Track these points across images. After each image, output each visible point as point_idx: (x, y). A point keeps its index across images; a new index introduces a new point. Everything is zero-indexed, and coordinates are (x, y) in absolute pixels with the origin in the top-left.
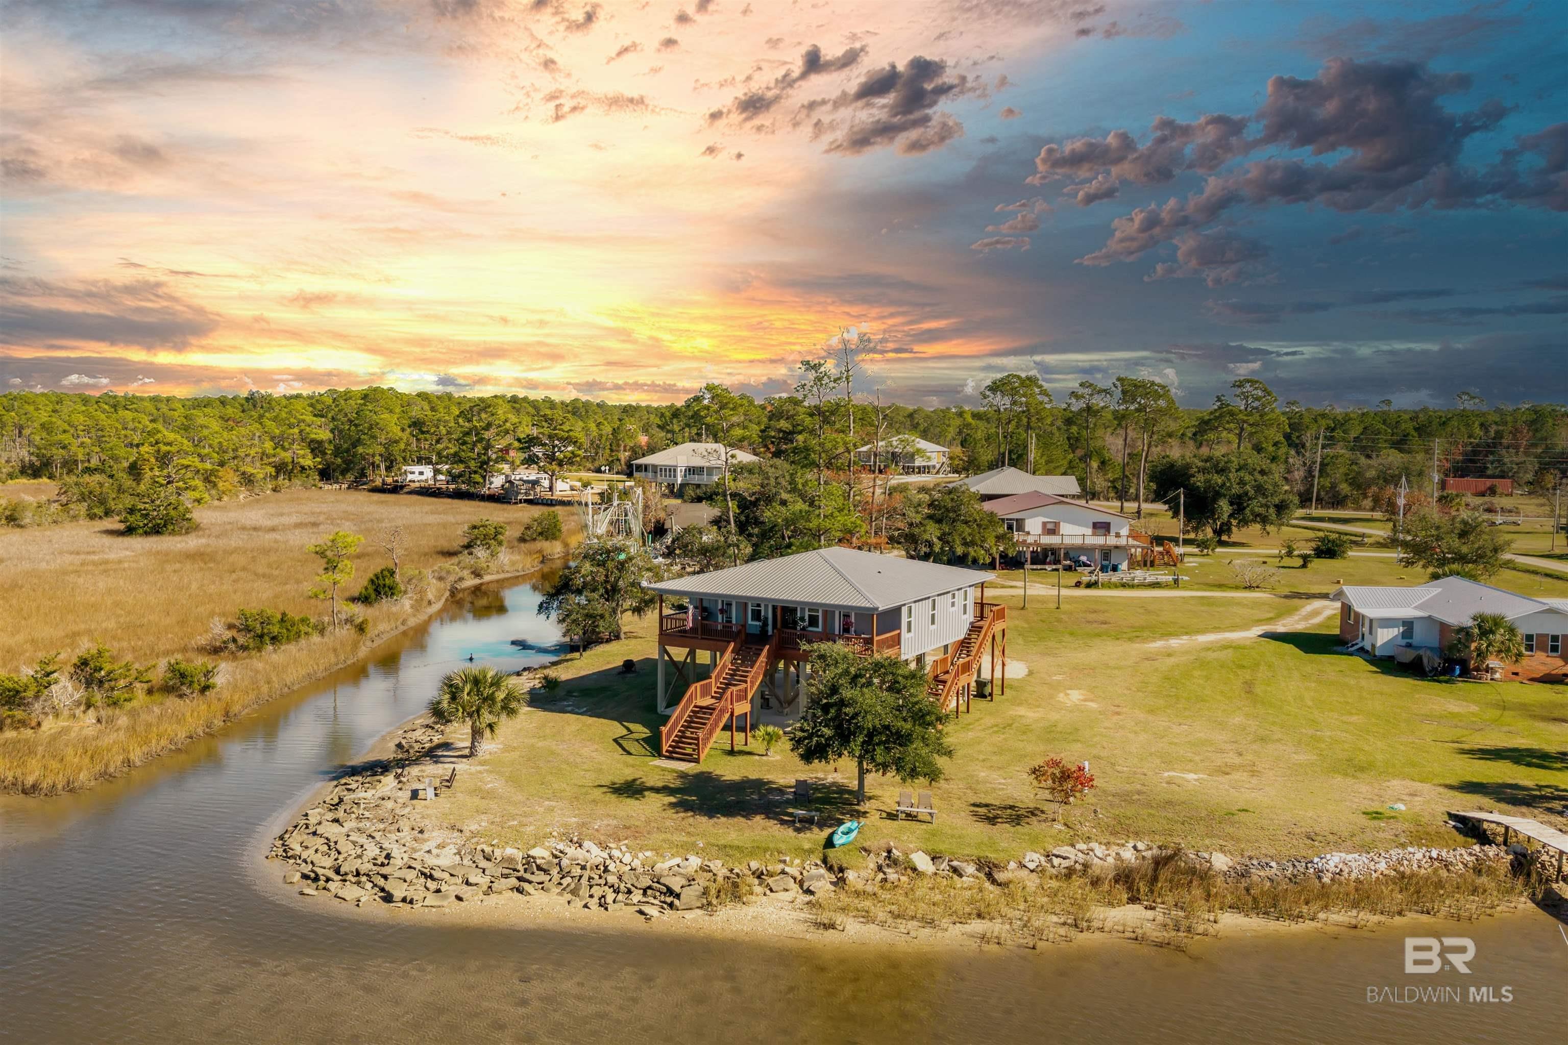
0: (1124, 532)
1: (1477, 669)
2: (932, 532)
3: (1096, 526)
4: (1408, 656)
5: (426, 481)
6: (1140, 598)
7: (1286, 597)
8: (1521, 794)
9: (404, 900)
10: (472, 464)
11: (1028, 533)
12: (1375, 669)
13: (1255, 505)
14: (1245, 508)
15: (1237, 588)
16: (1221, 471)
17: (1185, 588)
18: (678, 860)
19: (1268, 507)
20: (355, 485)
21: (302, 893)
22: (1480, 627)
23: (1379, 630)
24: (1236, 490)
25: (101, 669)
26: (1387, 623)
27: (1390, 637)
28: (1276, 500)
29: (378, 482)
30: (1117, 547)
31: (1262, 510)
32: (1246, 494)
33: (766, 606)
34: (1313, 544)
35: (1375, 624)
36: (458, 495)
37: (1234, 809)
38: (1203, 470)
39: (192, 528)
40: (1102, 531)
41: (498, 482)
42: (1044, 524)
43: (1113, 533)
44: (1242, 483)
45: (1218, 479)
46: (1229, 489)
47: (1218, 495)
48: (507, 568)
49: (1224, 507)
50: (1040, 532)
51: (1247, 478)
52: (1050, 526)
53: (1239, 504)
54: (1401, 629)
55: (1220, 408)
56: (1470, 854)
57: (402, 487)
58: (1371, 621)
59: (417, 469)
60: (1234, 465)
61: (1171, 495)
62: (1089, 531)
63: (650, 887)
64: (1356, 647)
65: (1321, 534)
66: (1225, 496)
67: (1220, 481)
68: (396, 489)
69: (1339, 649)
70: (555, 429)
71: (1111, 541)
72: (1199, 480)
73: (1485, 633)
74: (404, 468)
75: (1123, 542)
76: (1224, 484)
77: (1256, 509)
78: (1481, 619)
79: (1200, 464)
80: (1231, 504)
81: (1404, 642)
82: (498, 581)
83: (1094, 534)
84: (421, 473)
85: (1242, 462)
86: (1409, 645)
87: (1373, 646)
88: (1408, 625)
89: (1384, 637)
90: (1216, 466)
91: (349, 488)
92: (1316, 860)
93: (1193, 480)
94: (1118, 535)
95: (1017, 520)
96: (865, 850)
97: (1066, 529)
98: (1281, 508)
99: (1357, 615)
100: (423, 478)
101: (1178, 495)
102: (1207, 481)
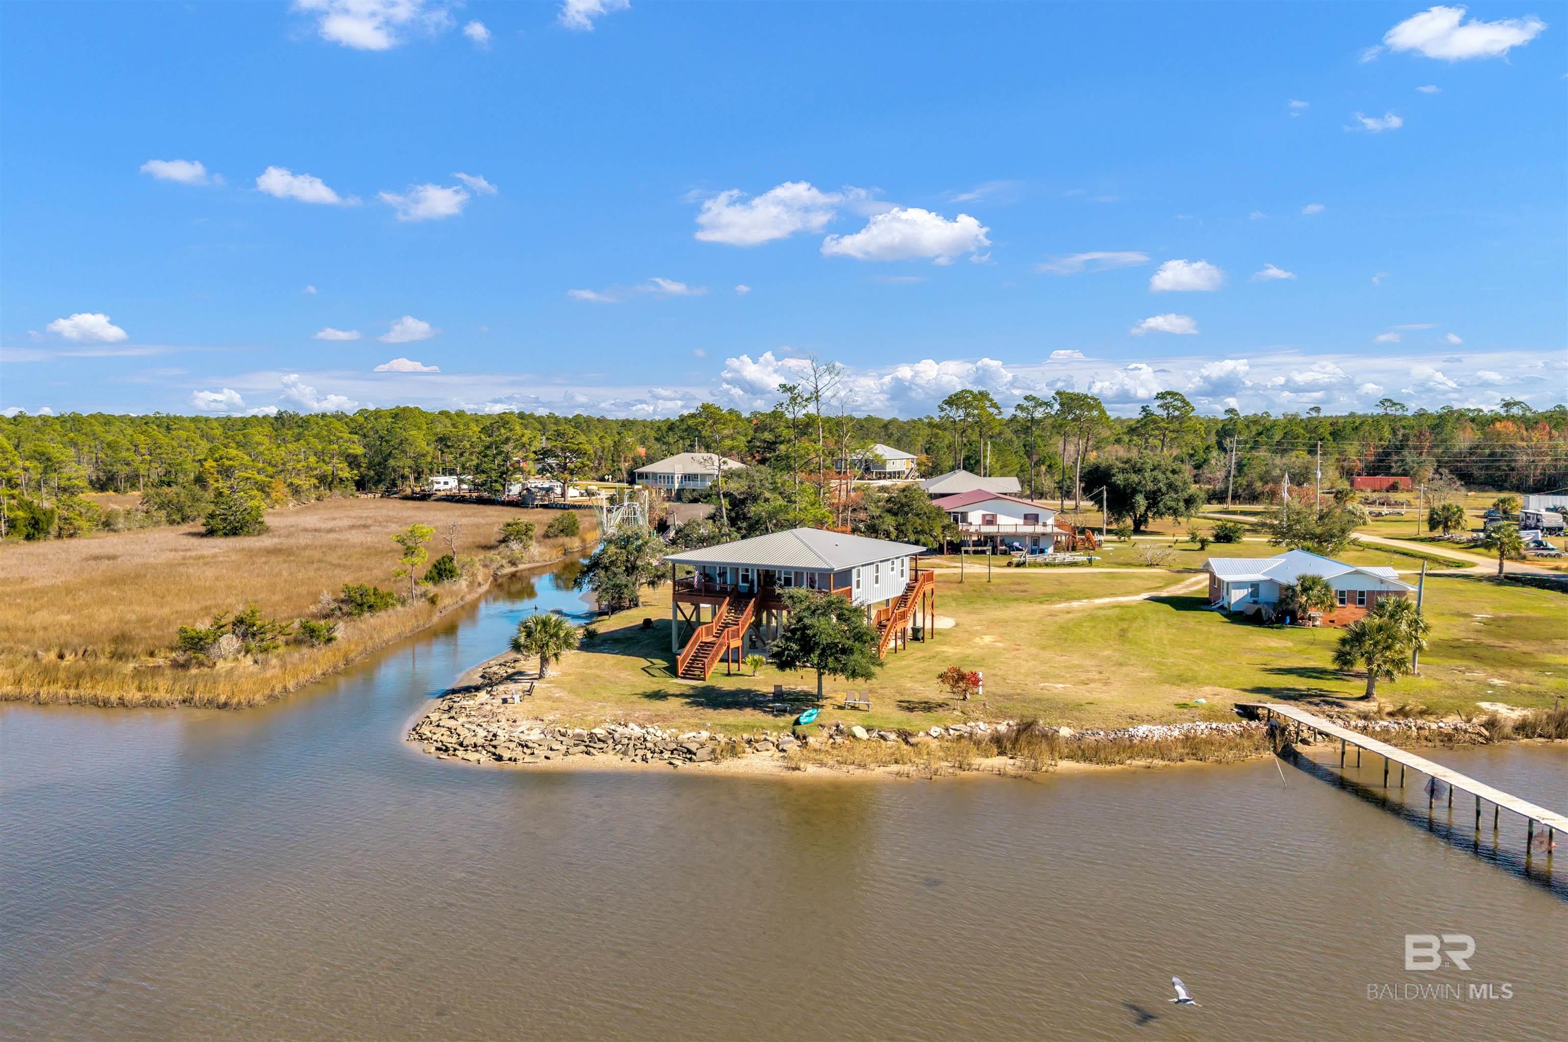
0: (1050, 521)
1: (1302, 618)
2: (889, 522)
3: (1026, 517)
4: (1253, 610)
5: (451, 490)
6: (1058, 574)
7: (1178, 572)
8: (1292, 693)
9: (510, 759)
10: (494, 475)
11: (971, 524)
12: (1226, 620)
13: (1168, 500)
14: (1159, 502)
15: (1140, 566)
16: (1138, 471)
17: (1097, 566)
18: (694, 734)
19: (1178, 502)
20: (388, 493)
21: (439, 758)
22: (1302, 585)
23: (1233, 591)
24: (1150, 486)
25: (254, 625)
26: (1239, 585)
27: (1242, 596)
28: (1186, 495)
29: (408, 491)
30: (1044, 534)
31: (1173, 504)
32: (1159, 490)
33: (753, 570)
34: (1215, 532)
35: (1230, 586)
36: (480, 501)
37: (1083, 702)
38: (1123, 471)
39: (264, 530)
40: (1033, 522)
41: (515, 490)
42: (984, 516)
43: (1040, 523)
44: (1155, 480)
45: (1135, 478)
46: (1145, 486)
47: (1135, 492)
48: (537, 558)
49: (1141, 501)
50: (980, 522)
51: (1161, 476)
52: (988, 518)
53: (1153, 498)
54: (1250, 590)
55: (1145, 417)
56: (1240, 726)
57: (430, 496)
58: (1228, 583)
59: (442, 479)
60: (1149, 466)
61: (1096, 491)
62: (1021, 521)
63: (676, 749)
64: (1218, 606)
65: (1219, 523)
66: (1141, 492)
67: (1136, 480)
68: (424, 497)
69: (1205, 607)
70: (566, 442)
71: (1039, 529)
72: (1119, 479)
73: (1306, 590)
74: (431, 478)
75: (1048, 530)
76: (1140, 482)
77: (1169, 503)
78: (1303, 580)
79: (1121, 465)
80: (1147, 498)
81: (1251, 600)
82: (529, 569)
83: (1025, 524)
84: (446, 483)
85: (1156, 463)
86: (1255, 602)
87: (1229, 604)
88: (1255, 586)
89: (1236, 596)
90: (1133, 467)
91: (382, 497)
92: (1131, 729)
93: (1114, 479)
94: (1045, 525)
95: (962, 513)
96: (821, 726)
97: (1002, 519)
98: (1190, 503)
99: (1219, 580)
100: (448, 487)
101: (1101, 492)
102: (1126, 480)
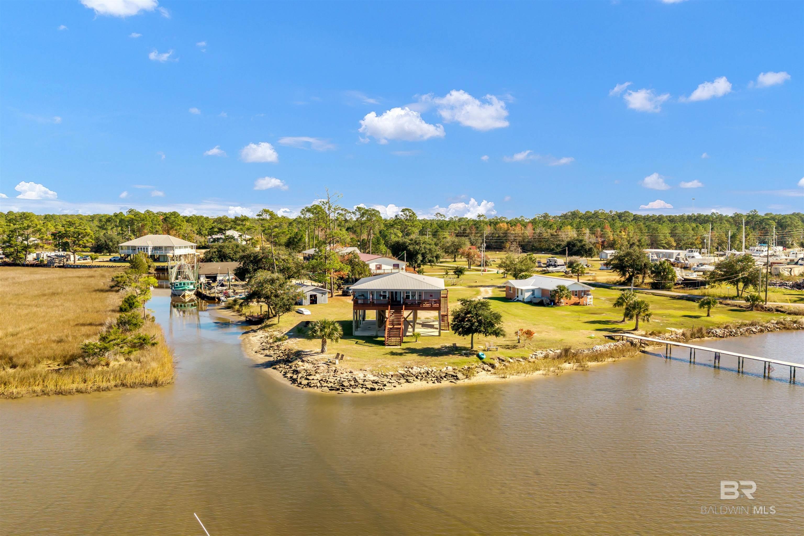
1: (558, 303)
3: (394, 265)
4: (537, 301)
13: (429, 257)
14: (425, 258)
16: (418, 244)
19: (433, 257)
22: (560, 290)
23: (524, 293)
24: (423, 251)
26: (528, 291)
27: (529, 295)
31: (431, 259)
32: (426, 252)
34: (454, 271)
38: (411, 244)
40: (396, 267)
42: (376, 265)
43: (400, 268)
44: (425, 248)
45: (417, 247)
46: (421, 251)
47: (417, 253)
49: (420, 257)
51: (426, 246)
52: (378, 266)
53: (423, 255)
54: (531, 292)
55: (397, 219)
58: (522, 290)
60: (422, 242)
61: (401, 254)
62: (392, 267)
64: (518, 299)
66: (420, 253)
69: (511, 301)
72: (411, 248)
73: (561, 291)
76: (419, 249)
78: (559, 287)
79: (409, 242)
83: (394, 269)
87: (524, 298)
88: (533, 291)
89: (527, 295)
90: (415, 242)
93: (408, 248)
97: (384, 267)
98: (437, 257)
99: (514, 288)
101: (404, 254)
102: (414, 248)
